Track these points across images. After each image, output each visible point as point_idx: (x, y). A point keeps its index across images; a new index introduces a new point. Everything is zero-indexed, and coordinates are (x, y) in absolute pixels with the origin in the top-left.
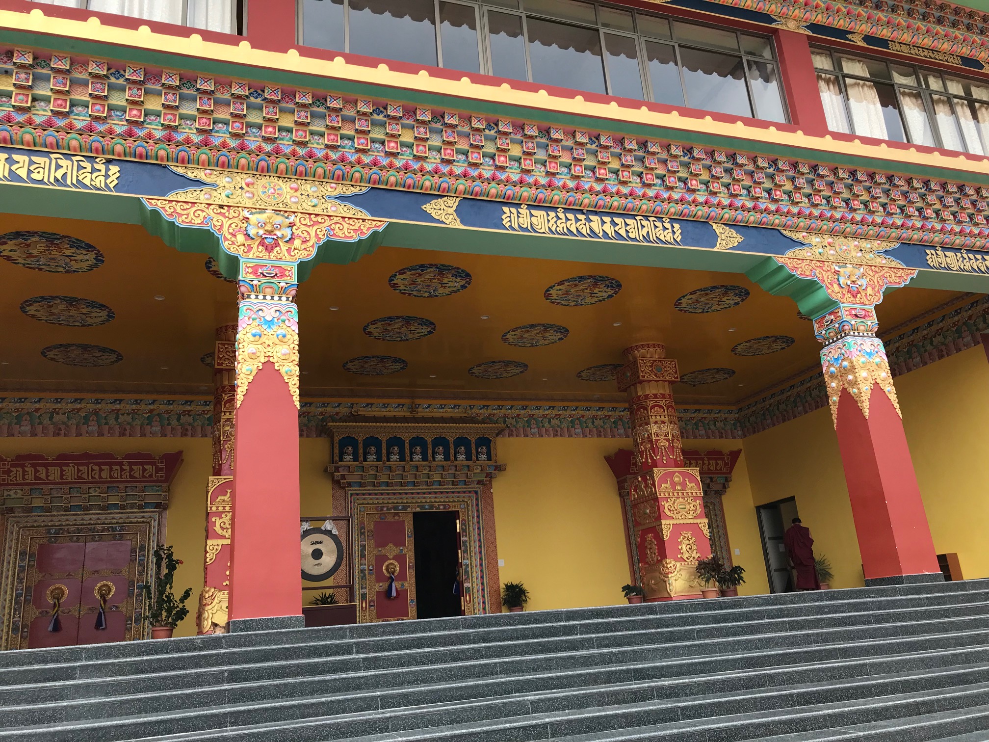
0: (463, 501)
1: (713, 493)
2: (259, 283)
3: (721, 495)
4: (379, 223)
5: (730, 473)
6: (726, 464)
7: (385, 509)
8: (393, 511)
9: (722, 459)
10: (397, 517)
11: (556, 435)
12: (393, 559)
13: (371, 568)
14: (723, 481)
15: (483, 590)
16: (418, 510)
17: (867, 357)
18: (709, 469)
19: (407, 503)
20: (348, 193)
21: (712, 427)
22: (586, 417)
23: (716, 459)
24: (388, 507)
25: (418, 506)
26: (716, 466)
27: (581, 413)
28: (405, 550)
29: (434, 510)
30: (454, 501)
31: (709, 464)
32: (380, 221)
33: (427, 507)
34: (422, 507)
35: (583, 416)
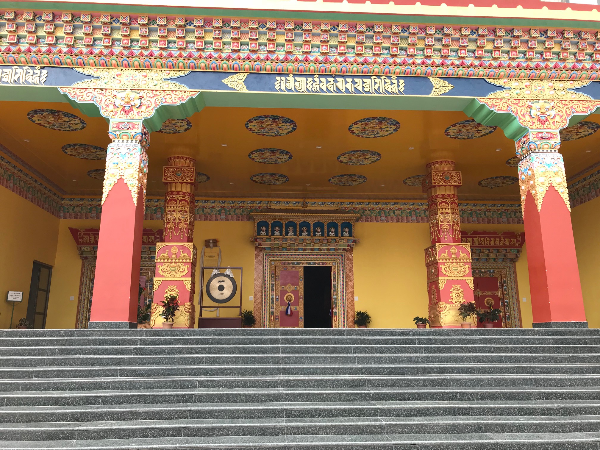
0: (334, 261)
1: (509, 260)
2: (120, 133)
3: (515, 262)
4: (194, 93)
5: (521, 247)
6: (517, 241)
7: (287, 263)
8: (291, 265)
9: (515, 238)
10: (294, 269)
11: (398, 221)
12: (291, 292)
13: (277, 297)
14: (515, 252)
15: (344, 314)
16: (306, 265)
17: (547, 167)
18: (504, 244)
19: (299, 260)
20: (177, 76)
21: (513, 216)
22: (420, 210)
23: (510, 238)
24: (288, 262)
25: (307, 263)
26: (510, 242)
27: (417, 207)
28: (298, 288)
29: (316, 265)
30: (328, 261)
31: (505, 241)
32: (195, 92)
33: (312, 263)
34: (309, 263)
35: (418, 209)
